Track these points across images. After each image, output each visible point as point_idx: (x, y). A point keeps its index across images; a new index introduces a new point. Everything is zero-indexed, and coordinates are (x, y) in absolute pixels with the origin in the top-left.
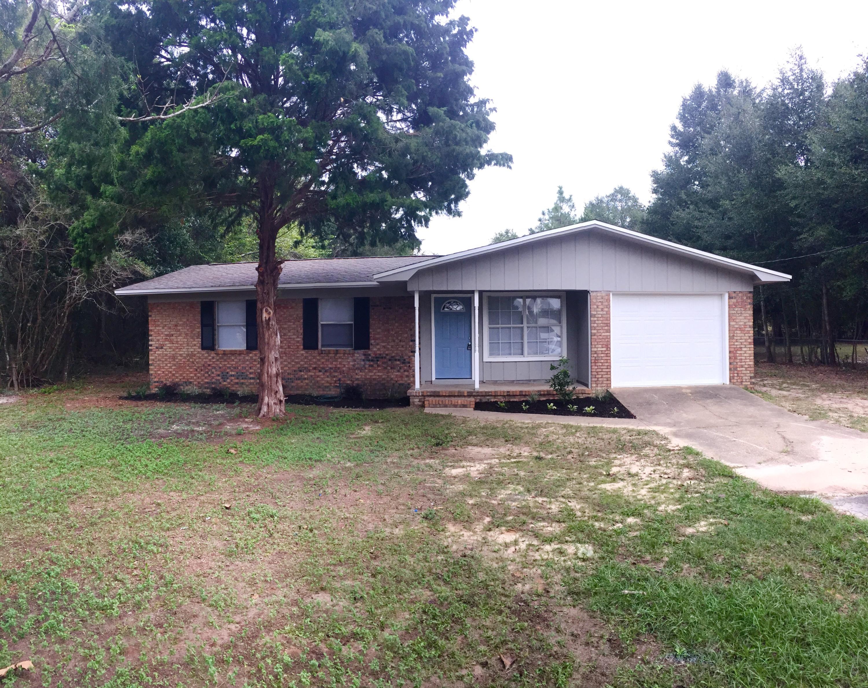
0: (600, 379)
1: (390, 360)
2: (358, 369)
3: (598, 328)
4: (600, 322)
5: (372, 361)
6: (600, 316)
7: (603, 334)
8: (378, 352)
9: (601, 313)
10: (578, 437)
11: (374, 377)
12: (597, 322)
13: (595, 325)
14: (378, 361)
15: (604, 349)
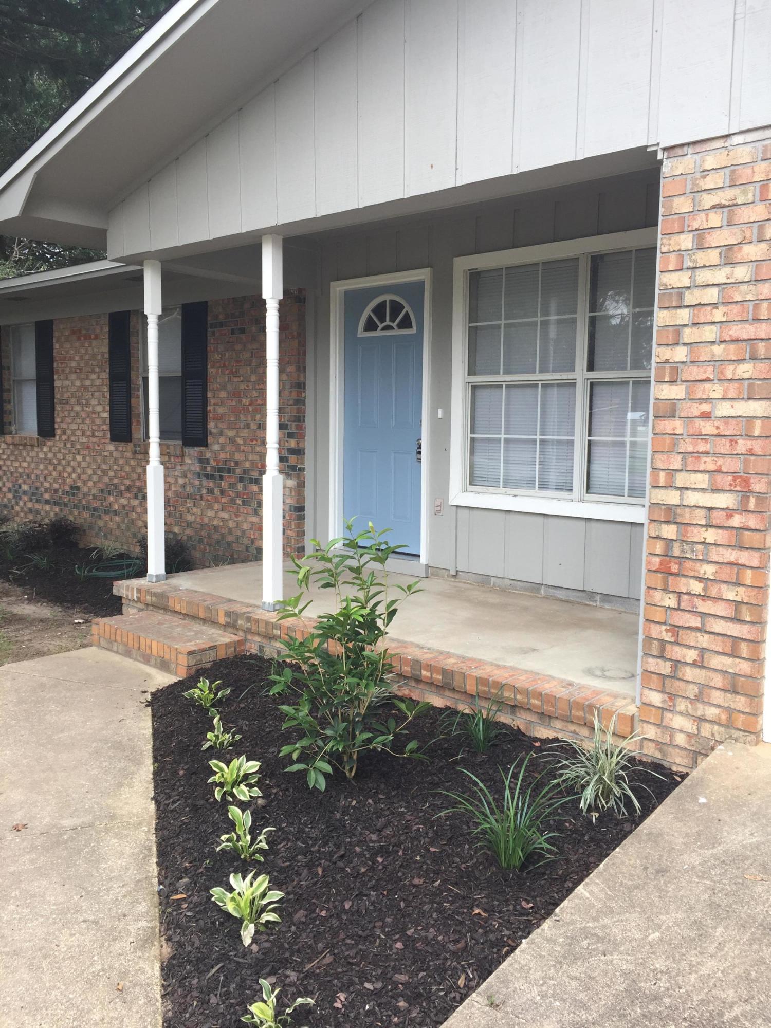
0: (689, 673)
2: (189, 496)
3: (695, 373)
4: (710, 333)
6: (712, 295)
7: (724, 409)
9: (720, 276)
11: (216, 522)
12: (688, 335)
13: (680, 354)
15: (724, 500)
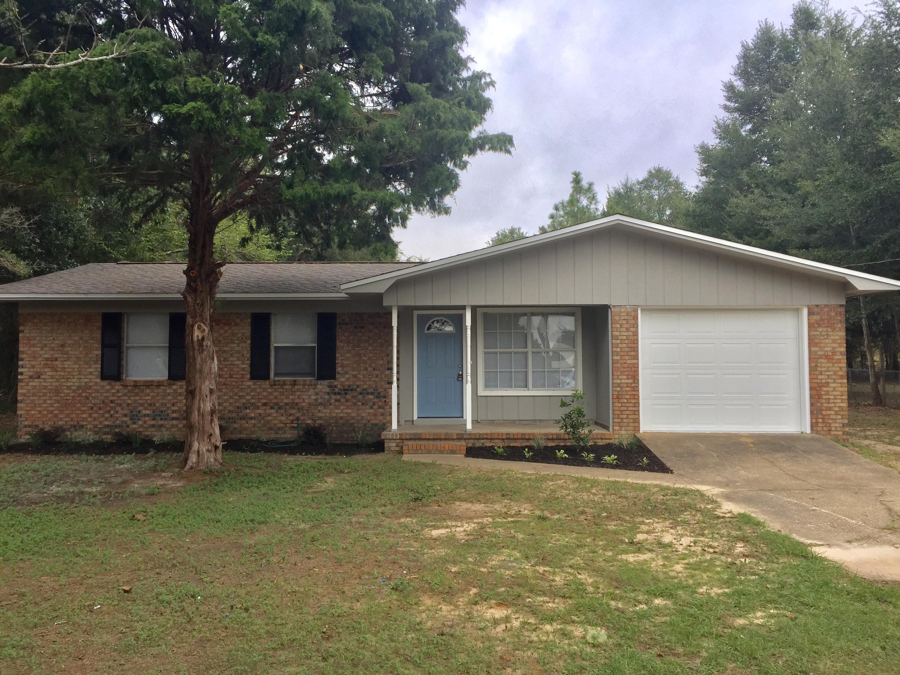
0: (625, 421)
1: (361, 393)
2: (321, 404)
3: (622, 354)
4: (625, 345)
5: (339, 394)
6: (625, 338)
7: (629, 362)
8: (347, 383)
9: (626, 334)
10: (594, 494)
11: (341, 415)
12: (620, 345)
13: (619, 350)
14: (346, 394)
15: (630, 381)
